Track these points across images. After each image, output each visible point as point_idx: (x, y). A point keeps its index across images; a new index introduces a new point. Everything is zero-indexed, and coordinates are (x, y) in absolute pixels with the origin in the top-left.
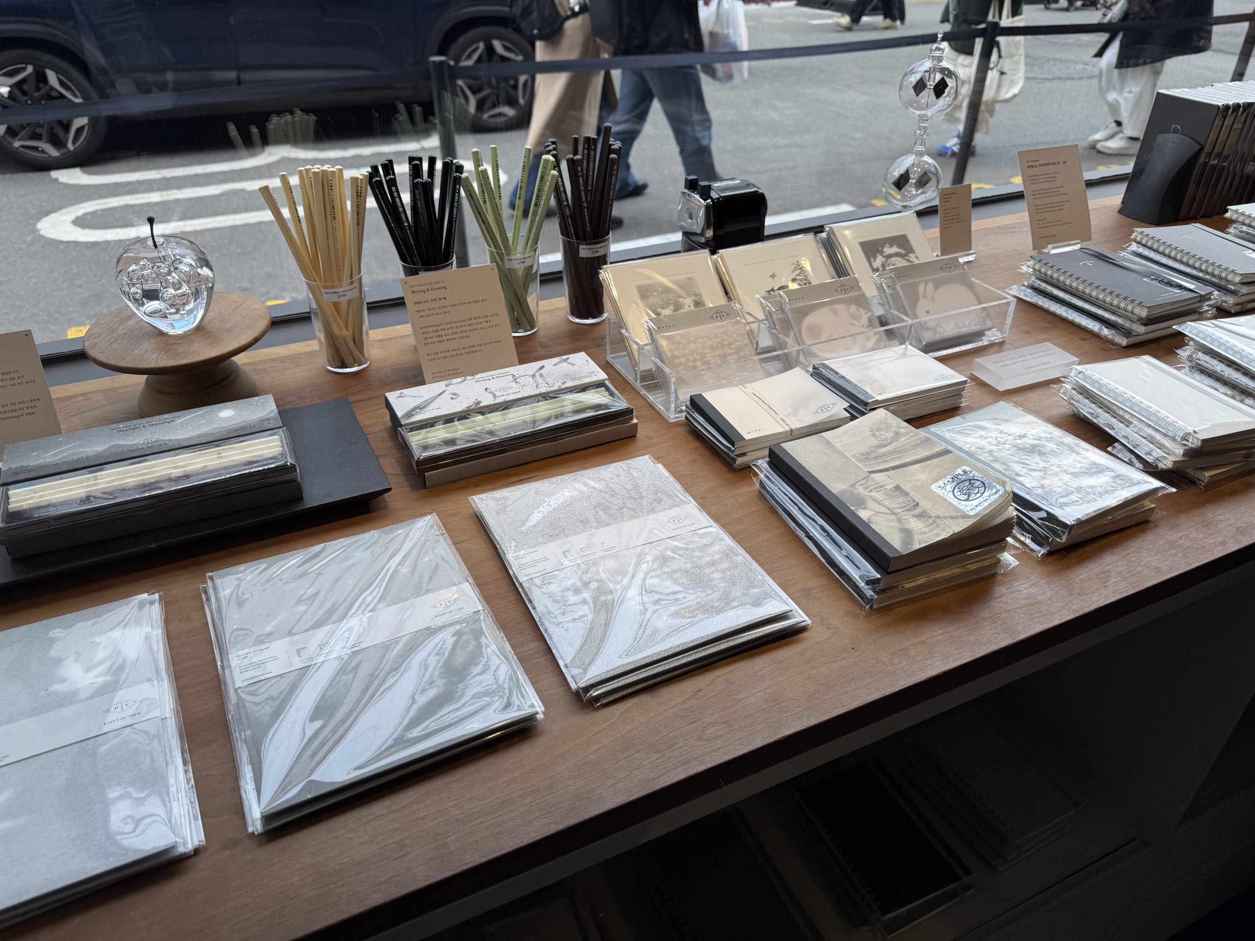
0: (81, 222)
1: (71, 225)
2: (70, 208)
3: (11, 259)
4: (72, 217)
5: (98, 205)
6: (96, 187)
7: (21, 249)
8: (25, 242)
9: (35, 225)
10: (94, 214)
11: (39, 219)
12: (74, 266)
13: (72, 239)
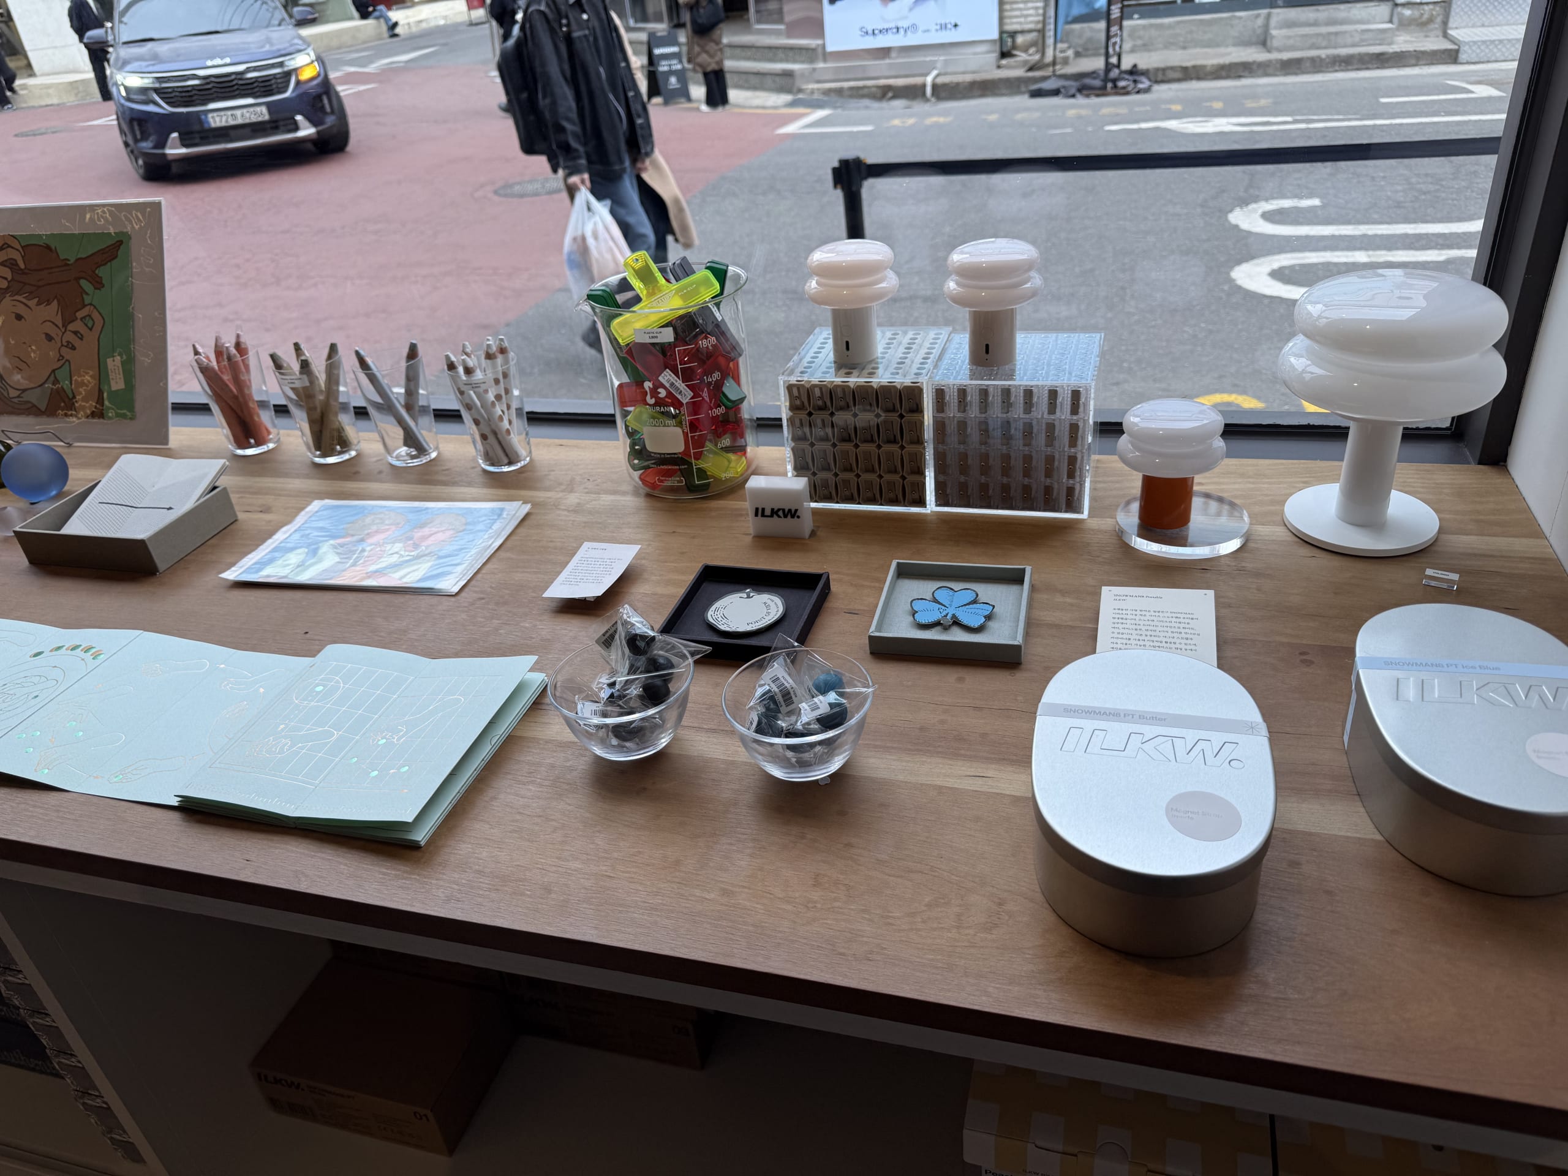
0: (1278, 275)
1: (1269, 278)
2: (1262, 260)
3: (1213, 308)
4: (1268, 269)
5: (1293, 258)
6: (1288, 239)
7: (1221, 298)
8: (1223, 290)
9: (1228, 274)
10: (1291, 268)
11: (1232, 268)
12: (1286, 324)
13: (1275, 294)
